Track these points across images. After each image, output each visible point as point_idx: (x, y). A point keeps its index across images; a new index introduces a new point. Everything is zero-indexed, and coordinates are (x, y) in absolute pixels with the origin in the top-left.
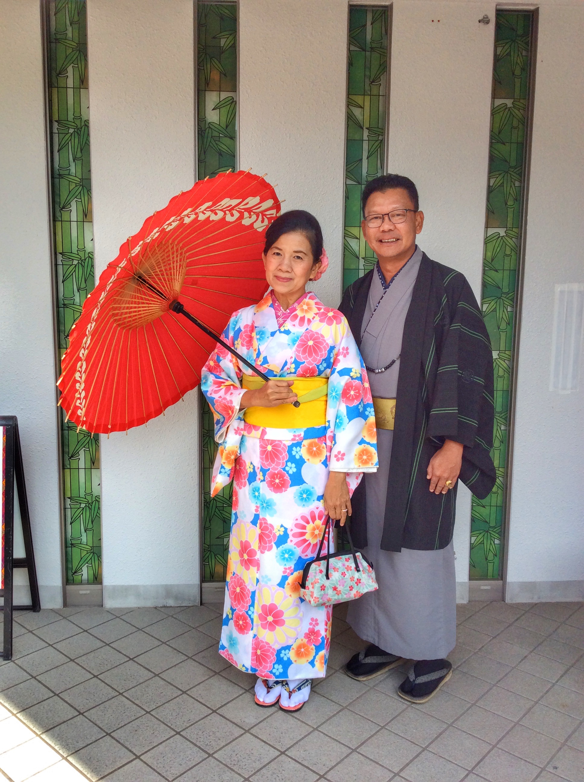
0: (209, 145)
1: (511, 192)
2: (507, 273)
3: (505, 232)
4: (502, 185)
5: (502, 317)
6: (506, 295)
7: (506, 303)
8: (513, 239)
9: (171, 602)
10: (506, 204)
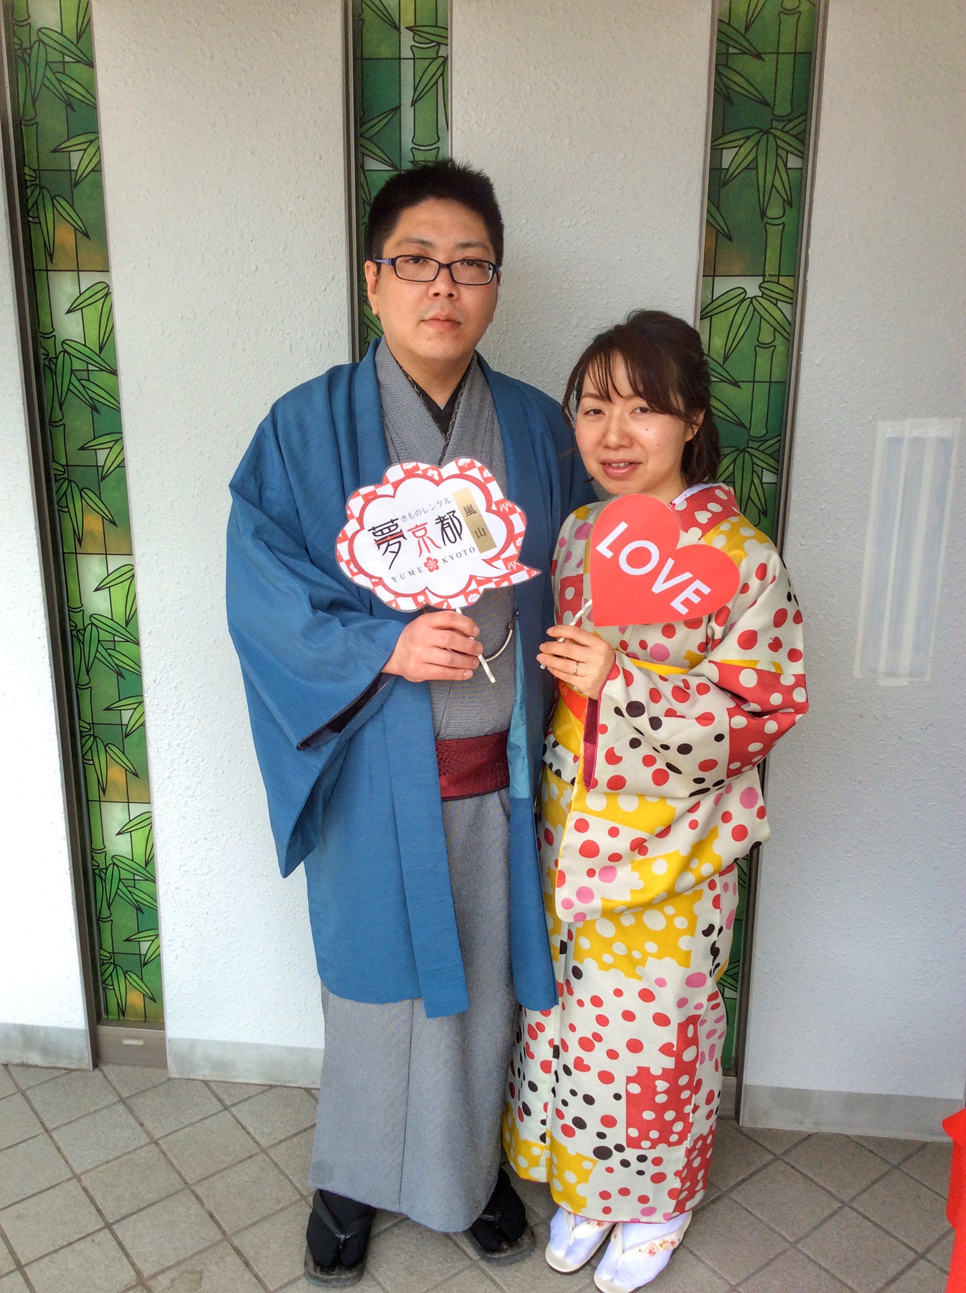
0: (43, 84)
1: (778, 183)
2: (761, 390)
3: (760, 287)
4: (752, 167)
5: (749, 497)
6: (758, 444)
7: (759, 462)
8: (780, 304)
9: (35, 1058)
10: (763, 214)
